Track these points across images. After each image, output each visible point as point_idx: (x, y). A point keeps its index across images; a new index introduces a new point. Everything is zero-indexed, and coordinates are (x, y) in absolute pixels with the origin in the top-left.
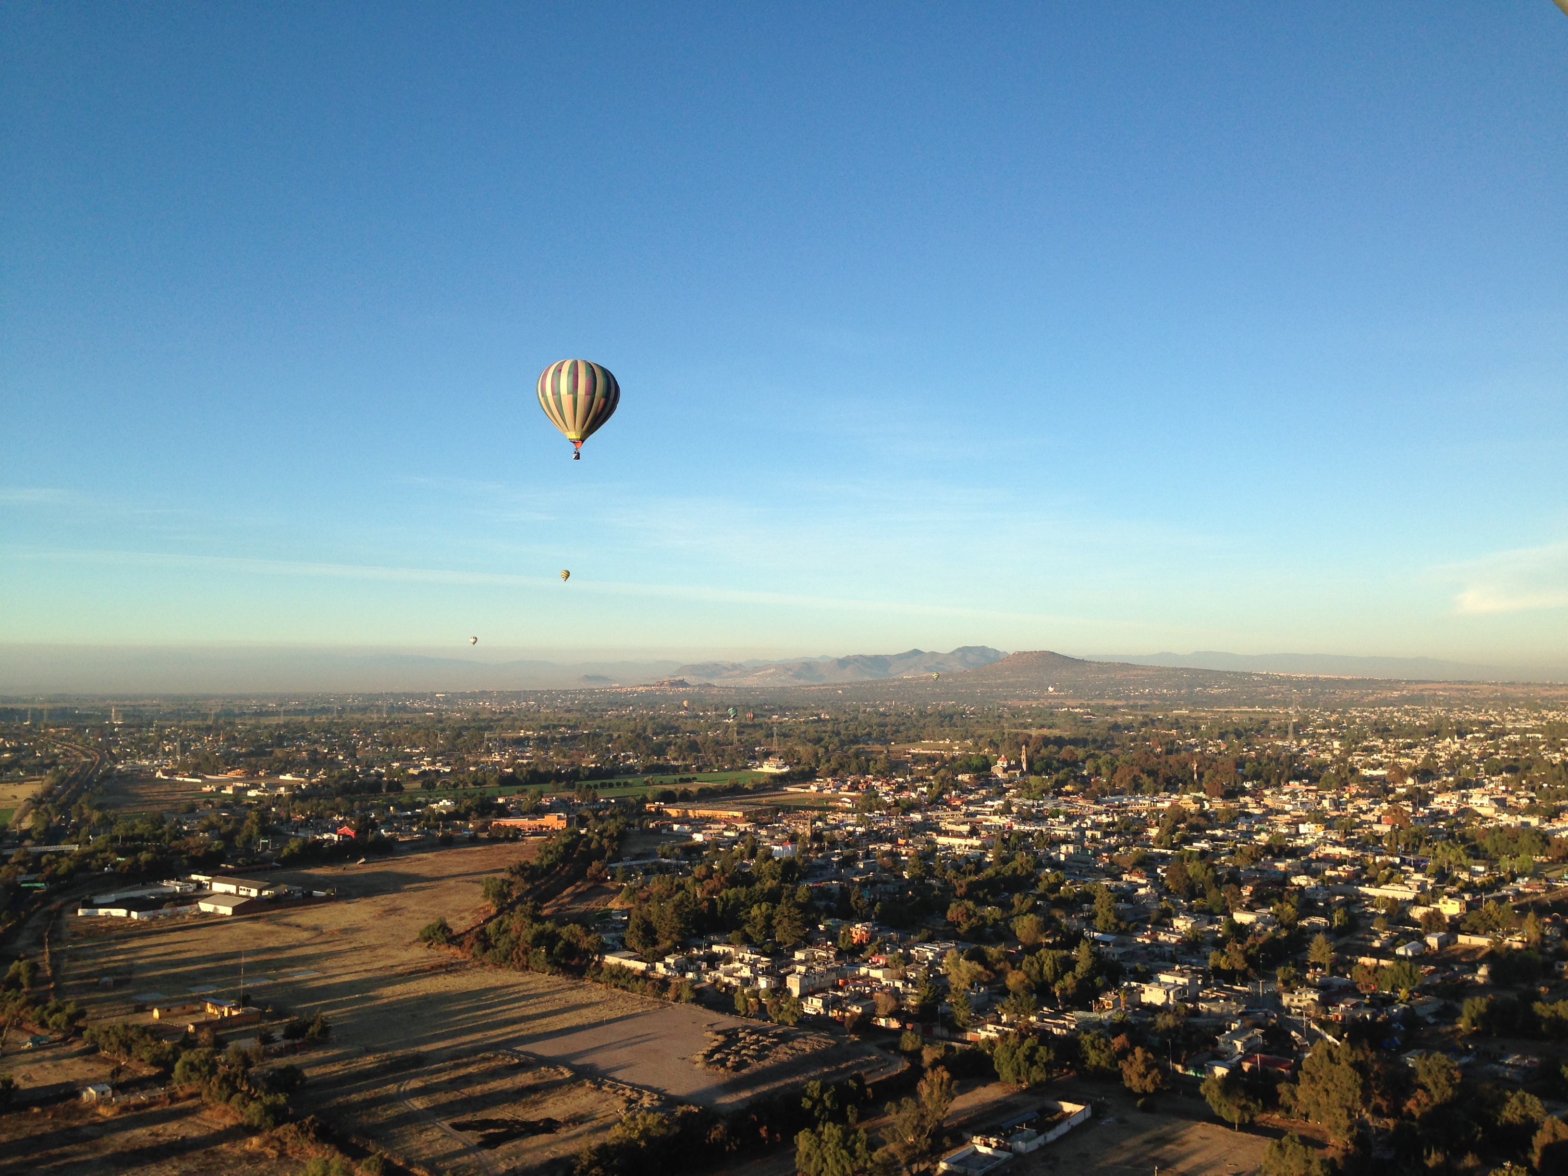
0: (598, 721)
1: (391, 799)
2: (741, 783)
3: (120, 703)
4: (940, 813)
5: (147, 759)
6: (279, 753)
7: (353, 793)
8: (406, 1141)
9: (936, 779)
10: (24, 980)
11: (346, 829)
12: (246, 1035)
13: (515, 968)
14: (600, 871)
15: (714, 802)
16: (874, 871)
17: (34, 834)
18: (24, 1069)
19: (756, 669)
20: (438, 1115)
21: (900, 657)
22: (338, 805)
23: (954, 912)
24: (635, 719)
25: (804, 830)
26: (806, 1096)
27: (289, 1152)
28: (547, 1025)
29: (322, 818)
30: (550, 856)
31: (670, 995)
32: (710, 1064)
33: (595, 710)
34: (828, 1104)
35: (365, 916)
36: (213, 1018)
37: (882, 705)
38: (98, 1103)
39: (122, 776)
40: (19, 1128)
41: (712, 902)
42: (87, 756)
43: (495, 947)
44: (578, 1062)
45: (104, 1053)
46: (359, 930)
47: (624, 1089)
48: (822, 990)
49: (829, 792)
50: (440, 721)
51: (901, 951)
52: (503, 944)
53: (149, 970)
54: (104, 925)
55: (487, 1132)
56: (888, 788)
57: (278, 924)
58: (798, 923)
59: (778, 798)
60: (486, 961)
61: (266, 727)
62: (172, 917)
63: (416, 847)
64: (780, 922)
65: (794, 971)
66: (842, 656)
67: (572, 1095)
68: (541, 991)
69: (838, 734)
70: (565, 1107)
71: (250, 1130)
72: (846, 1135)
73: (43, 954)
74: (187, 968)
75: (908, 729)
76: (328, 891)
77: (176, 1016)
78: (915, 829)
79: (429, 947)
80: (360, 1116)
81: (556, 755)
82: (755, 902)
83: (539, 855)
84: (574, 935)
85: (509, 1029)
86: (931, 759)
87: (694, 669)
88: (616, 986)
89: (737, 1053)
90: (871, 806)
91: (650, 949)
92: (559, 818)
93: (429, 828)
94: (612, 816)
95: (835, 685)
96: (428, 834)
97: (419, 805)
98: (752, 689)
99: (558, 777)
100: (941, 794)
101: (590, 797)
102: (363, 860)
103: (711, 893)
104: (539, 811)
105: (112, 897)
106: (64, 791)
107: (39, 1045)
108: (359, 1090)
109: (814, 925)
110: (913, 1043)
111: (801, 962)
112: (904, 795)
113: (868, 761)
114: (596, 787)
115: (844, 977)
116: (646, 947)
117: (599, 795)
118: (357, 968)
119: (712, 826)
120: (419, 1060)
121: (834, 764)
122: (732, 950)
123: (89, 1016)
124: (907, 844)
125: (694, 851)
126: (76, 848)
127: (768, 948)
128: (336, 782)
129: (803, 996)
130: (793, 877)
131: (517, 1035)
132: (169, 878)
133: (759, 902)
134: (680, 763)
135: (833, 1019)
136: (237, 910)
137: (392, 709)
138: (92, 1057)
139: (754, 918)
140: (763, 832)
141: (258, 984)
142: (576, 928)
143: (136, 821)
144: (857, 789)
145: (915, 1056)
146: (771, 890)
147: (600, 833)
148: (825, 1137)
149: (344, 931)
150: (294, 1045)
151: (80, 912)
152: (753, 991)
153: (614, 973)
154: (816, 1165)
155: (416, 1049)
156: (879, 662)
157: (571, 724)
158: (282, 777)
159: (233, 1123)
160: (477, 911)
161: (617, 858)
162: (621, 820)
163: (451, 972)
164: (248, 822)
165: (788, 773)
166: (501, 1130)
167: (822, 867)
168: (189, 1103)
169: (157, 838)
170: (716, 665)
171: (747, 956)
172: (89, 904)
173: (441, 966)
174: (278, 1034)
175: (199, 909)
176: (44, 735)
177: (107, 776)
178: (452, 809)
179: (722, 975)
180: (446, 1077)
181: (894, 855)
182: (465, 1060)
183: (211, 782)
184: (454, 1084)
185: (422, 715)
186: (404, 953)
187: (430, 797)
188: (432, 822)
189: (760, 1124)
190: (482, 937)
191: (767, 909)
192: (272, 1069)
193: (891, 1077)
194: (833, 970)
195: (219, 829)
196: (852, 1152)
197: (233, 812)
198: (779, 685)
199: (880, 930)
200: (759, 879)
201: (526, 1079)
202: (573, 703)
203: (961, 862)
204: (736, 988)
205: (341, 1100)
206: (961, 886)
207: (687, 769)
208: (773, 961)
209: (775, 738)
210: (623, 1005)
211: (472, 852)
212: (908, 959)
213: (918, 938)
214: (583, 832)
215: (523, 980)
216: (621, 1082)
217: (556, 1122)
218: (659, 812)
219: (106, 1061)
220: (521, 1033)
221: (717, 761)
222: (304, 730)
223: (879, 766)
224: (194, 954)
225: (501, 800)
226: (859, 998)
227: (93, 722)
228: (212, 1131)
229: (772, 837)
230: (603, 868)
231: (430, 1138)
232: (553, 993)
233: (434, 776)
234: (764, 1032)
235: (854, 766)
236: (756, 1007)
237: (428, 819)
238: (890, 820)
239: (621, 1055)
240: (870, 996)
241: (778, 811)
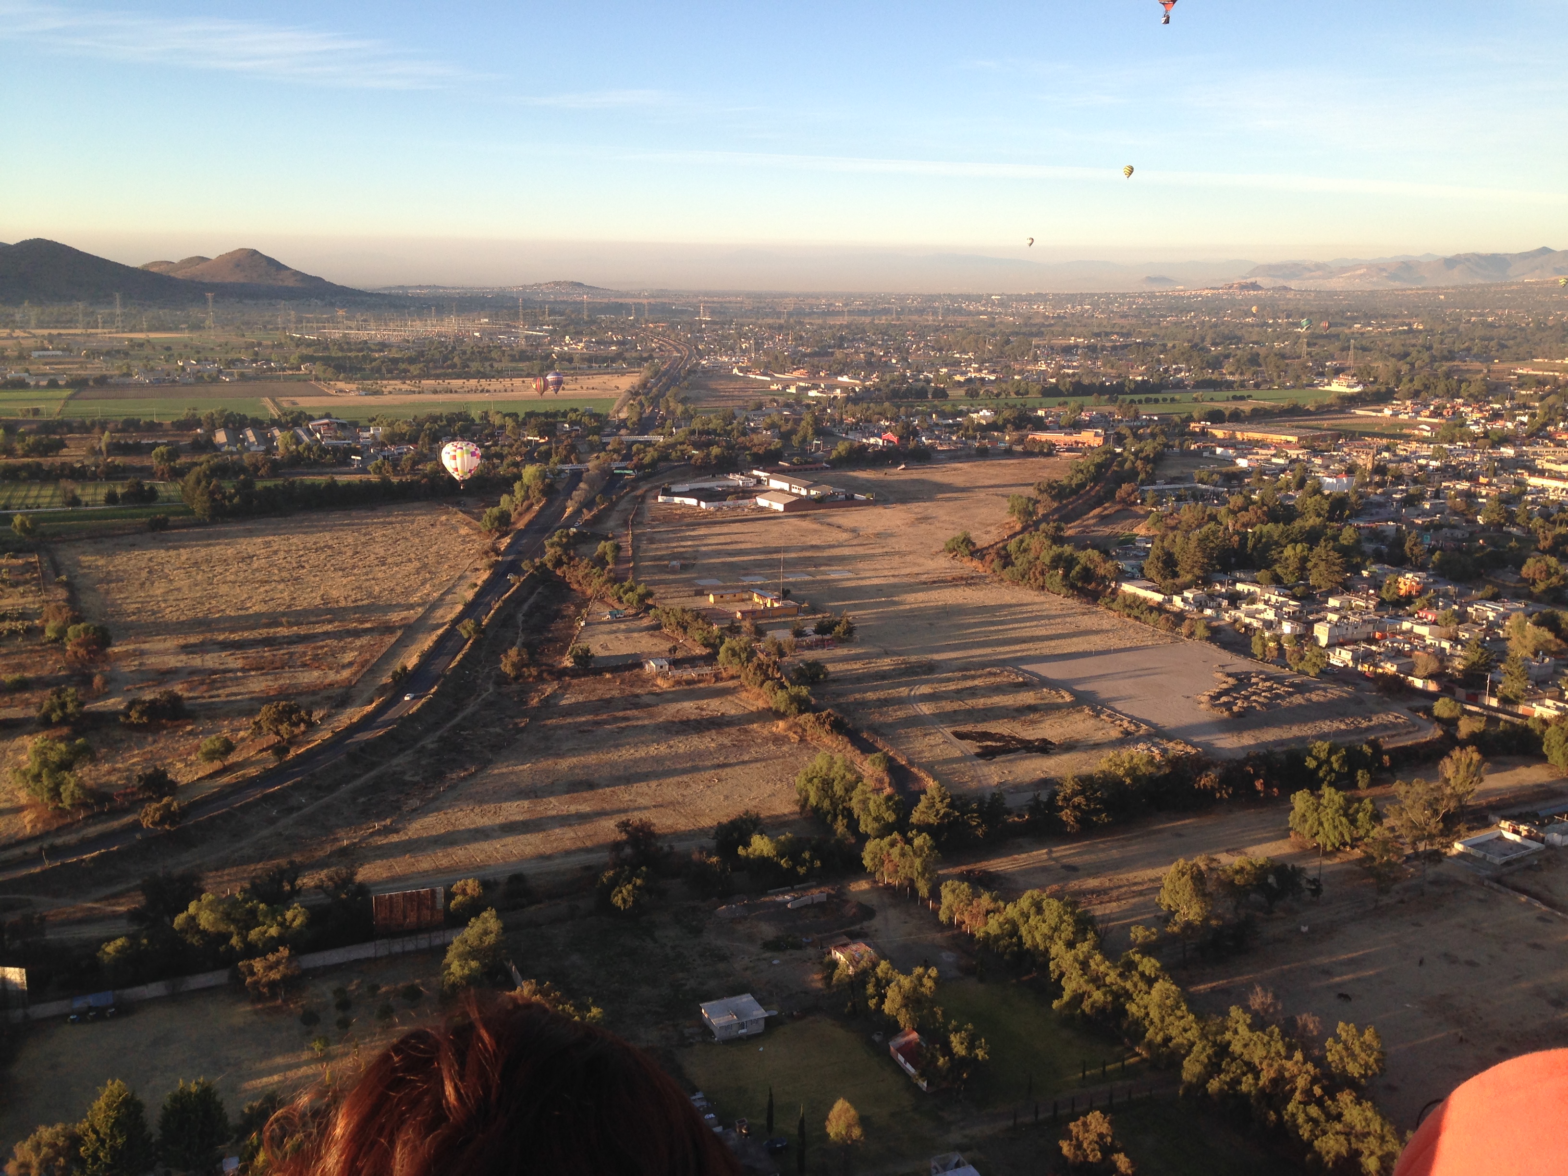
0: (1154, 328)
1: (935, 406)
2: (1301, 403)
3: (710, 300)
4: (1538, 449)
5: (727, 355)
6: (839, 354)
7: (901, 398)
8: (911, 743)
9: (1541, 407)
10: (609, 558)
11: (889, 435)
12: (784, 626)
13: (1031, 587)
14: (1129, 495)
15: (1266, 424)
16: (1441, 513)
17: (629, 424)
18: (603, 638)
19: (1343, 269)
20: (942, 722)
21: (1524, 256)
22: (885, 410)
23: (1530, 568)
24: (1195, 327)
25: (1365, 461)
26: (1311, 755)
27: (809, 738)
28: (1054, 648)
29: (870, 421)
30: (1080, 476)
31: (1184, 630)
32: (1215, 706)
33: (1153, 316)
34: (1336, 766)
35: (899, 523)
36: (758, 608)
37: (1492, 313)
38: (658, 675)
39: (705, 371)
40: (594, 690)
41: (1244, 537)
42: (678, 351)
43: (1013, 564)
44: (1080, 688)
45: (666, 631)
46: (892, 535)
47: (1122, 720)
48: (1355, 642)
49: (1406, 417)
50: (993, 326)
51: (1456, 607)
52: (1021, 562)
53: (711, 558)
54: (678, 512)
55: (985, 744)
56: (1479, 415)
57: (822, 524)
58: (1337, 568)
59: (1343, 422)
60: (1005, 577)
61: (830, 328)
62: (734, 509)
63: (954, 456)
64: (1316, 565)
65: (1324, 619)
66: (1450, 254)
67: (1070, 718)
68: (1053, 613)
69: (1429, 348)
70: (1061, 730)
71: (779, 715)
72: (1349, 801)
73: (627, 535)
74: (742, 558)
75: (1519, 345)
76: (868, 495)
77: (728, 602)
78: (1506, 465)
79: (953, 558)
80: (873, 713)
81: (1104, 365)
82: (1289, 543)
83: (1070, 473)
84: (1092, 561)
85: (1017, 647)
86: (1540, 382)
87: (1271, 269)
88: (1129, 616)
89: (1246, 698)
90: (1453, 435)
91: (1170, 581)
92: (1096, 435)
93: (967, 437)
94: (1153, 436)
95: (1438, 288)
96: (965, 443)
97: (961, 414)
98: (1336, 293)
99: (1101, 390)
100: (1545, 425)
101: (1132, 413)
102: (903, 466)
103: (1246, 525)
104: (1077, 426)
105: (686, 487)
106: (656, 385)
107: (616, 618)
108: (874, 689)
109: (1356, 569)
110: (1451, 711)
111: (1335, 610)
112: (1498, 425)
113: (1460, 382)
114: (1140, 402)
115: (1382, 631)
116: (1165, 578)
117: (1141, 411)
118: (886, 573)
119: (1260, 451)
120: (931, 668)
121: (1417, 385)
122: (1258, 590)
123: (657, 595)
124: (1489, 484)
125: (1235, 478)
126: (661, 439)
127: (1298, 591)
128: (888, 386)
129: (1331, 646)
130: (1342, 513)
131: (1025, 654)
132: (735, 472)
133: (1295, 541)
134: (1237, 378)
135: (1362, 674)
136: (788, 507)
137: (947, 311)
138: (657, 633)
139: (1287, 559)
140: (1318, 461)
141: (799, 579)
142: (1094, 554)
143: (712, 416)
144: (1441, 415)
145: (1450, 724)
146: (1313, 527)
147: (1136, 454)
148: (1324, 801)
149: (878, 535)
150: (823, 640)
151: (660, 499)
152: (1277, 635)
153: (1128, 603)
154: (1312, 828)
155: (930, 656)
156: (1498, 262)
157: (1125, 331)
158: (840, 379)
159: (765, 706)
160: (1002, 526)
161: (1151, 480)
162: (1161, 439)
163: (970, 585)
164: (803, 423)
165: (1359, 393)
166: (998, 744)
167: (1380, 505)
168: (731, 684)
169: (728, 433)
170: (1296, 265)
171: (1274, 599)
172: (667, 492)
173: (962, 578)
174: (809, 629)
175: (756, 504)
176: (644, 330)
177: (691, 372)
178: (990, 421)
179: (1242, 615)
180: (953, 687)
181: (1470, 496)
182: (973, 672)
183: (779, 381)
184: (959, 694)
185: (976, 318)
186: (930, 562)
187: (972, 405)
188: (971, 432)
189: (1257, 776)
190: (1003, 553)
191: (1303, 551)
192: (802, 661)
193: (1418, 744)
194: (1369, 622)
195: (780, 427)
196: (1353, 821)
197: (794, 412)
198: (1369, 287)
199: (1435, 582)
200: (1301, 515)
201: (1027, 698)
202: (1130, 308)
203: (1553, 510)
204: (1256, 629)
205: (858, 696)
206: (1546, 538)
207: (1242, 385)
208: (1303, 606)
209: (1351, 352)
210: (1134, 636)
211: (1006, 465)
212: (1462, 618)
213: (1480, 594)
214: (1118, 450)
215: (1037, 600)
216: (1120, 713)
217: (1050, 743)
218: (1204, 433)
219: (668, 638)
220: (1028, 653)
221: (1279, 377)
222: (864, 331)
223: (1473, 389)
224: (749, 546)
225: (1041, 413)
226: (1396, 655)
227: (685, 318)
228: (746, 712)
229: (1327, 467)
230: (1133, 491)
231: (933, 742)
232: (1064, 616)
233: (978, 384)
234: (1280, 680)
235: (1441, 387)
236: (1275, 653)
237: (967, 429)
238: (1474, 454)
239: (1125, 687)
240: (1409, 655)
241: (1339, 437)
